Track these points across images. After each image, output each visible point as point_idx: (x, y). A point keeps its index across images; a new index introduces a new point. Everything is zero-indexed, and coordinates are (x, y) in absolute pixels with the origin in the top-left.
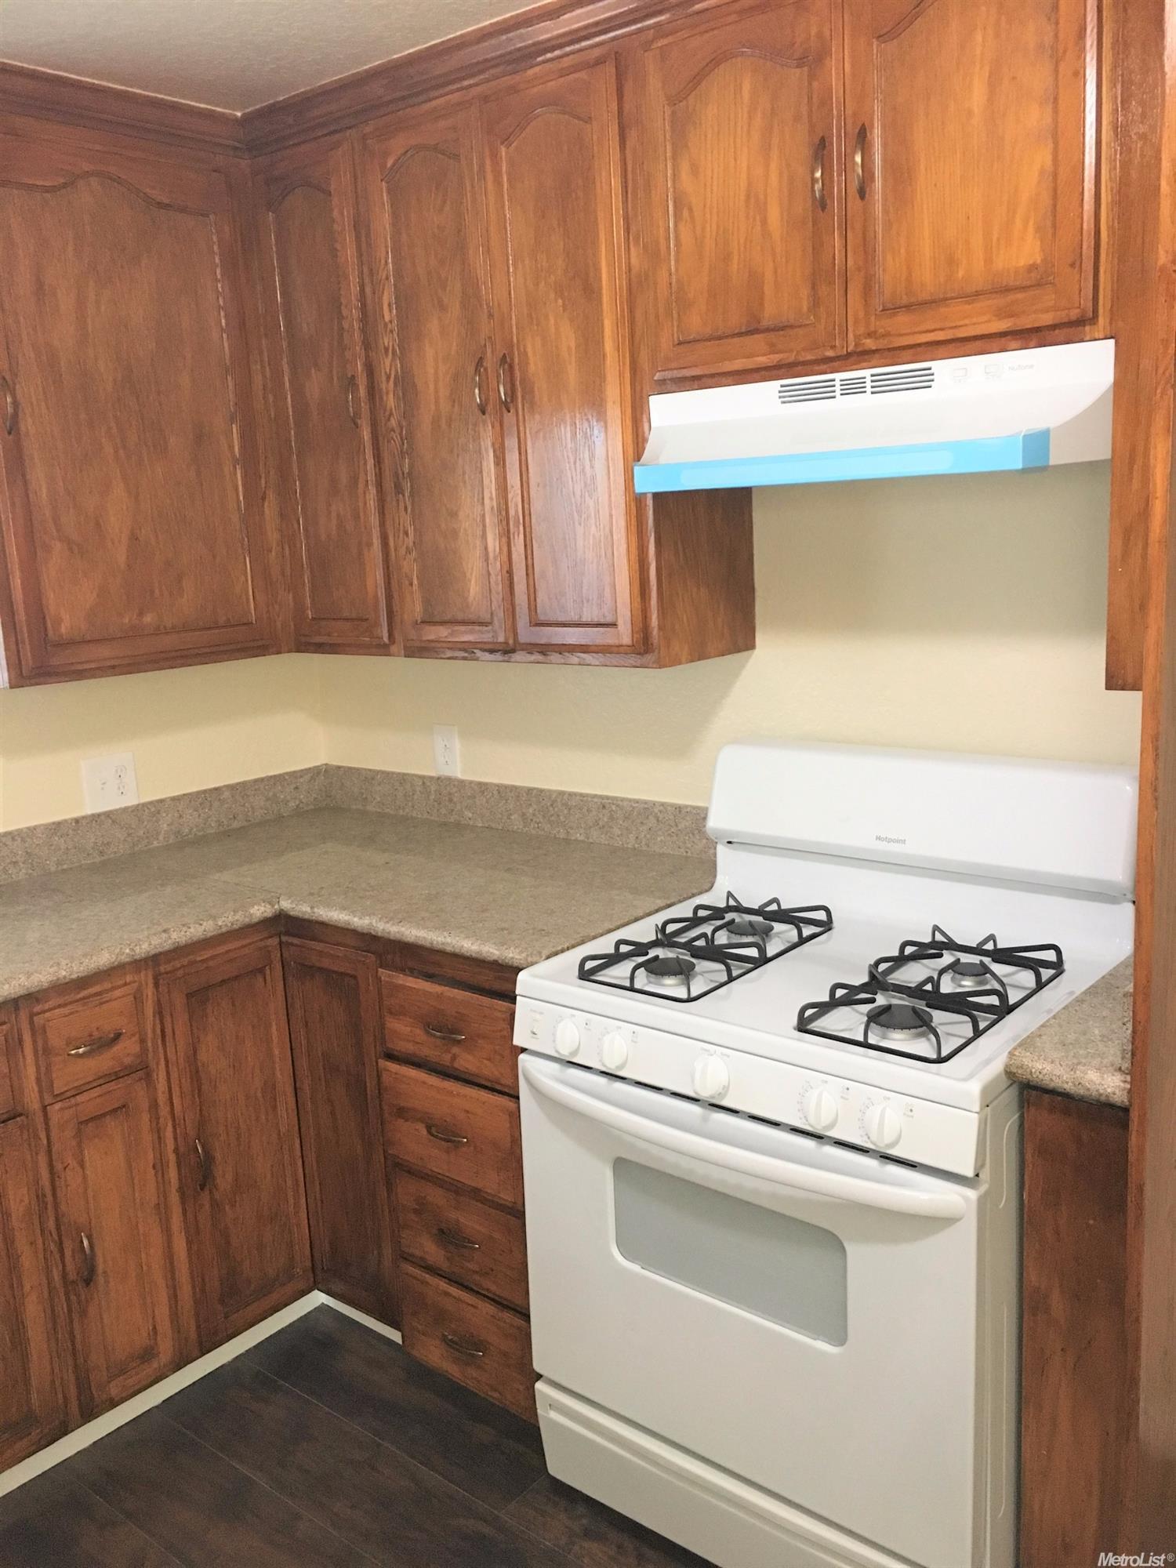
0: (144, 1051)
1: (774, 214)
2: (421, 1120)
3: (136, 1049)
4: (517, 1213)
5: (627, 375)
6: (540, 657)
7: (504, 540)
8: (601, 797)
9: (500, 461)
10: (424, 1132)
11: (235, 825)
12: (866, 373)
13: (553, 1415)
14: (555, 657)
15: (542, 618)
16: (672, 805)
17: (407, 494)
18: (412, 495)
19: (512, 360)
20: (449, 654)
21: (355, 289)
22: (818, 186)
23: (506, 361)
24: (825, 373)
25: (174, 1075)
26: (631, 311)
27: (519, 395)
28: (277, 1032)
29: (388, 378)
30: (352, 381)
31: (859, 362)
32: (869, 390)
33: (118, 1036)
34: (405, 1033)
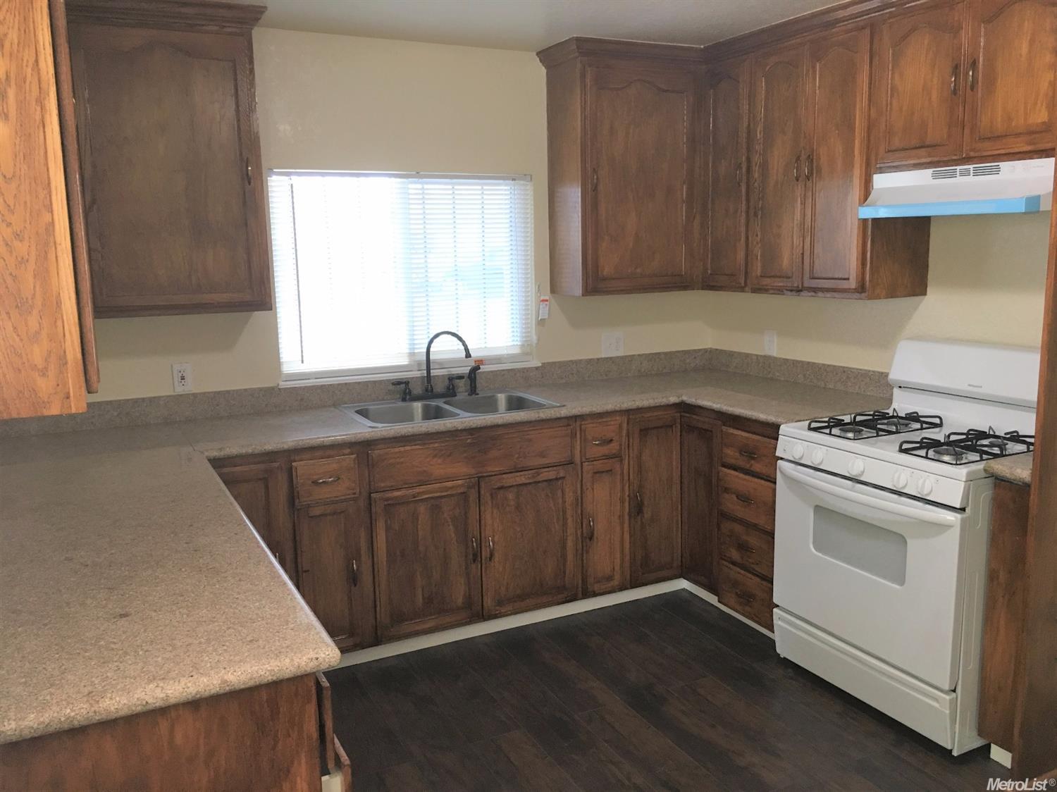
0: (621, 449)
1: (934, 95)
2: (734, 493)
3: (618, 448)
4: (771, 535)
5: (864, 165)
6: (813, 294)
7: (801, 239)
8: (844, 367)
9: (803, 204)
10: (735, 498)
11: (664, 371)
12: (971, 167)
13: (780, 623)
14: (820, 294)
15: (816, 276)
16: (879, 372)
17: (759, 217)
18: (761, 218)
19: (813, 156)
20: (771, 292)
21: (745, 124)
22: (952, 85)
23: (810, 159)
24: (953, 166)
25: (631, 463)
26: (869, 136)
27: (815, 172)
28: (676, 456)
29: (756, 164)
30: (739, 167)
31: (968, 162)
32: (972, 174)
33: (611, 440)
34: (731, 454)
